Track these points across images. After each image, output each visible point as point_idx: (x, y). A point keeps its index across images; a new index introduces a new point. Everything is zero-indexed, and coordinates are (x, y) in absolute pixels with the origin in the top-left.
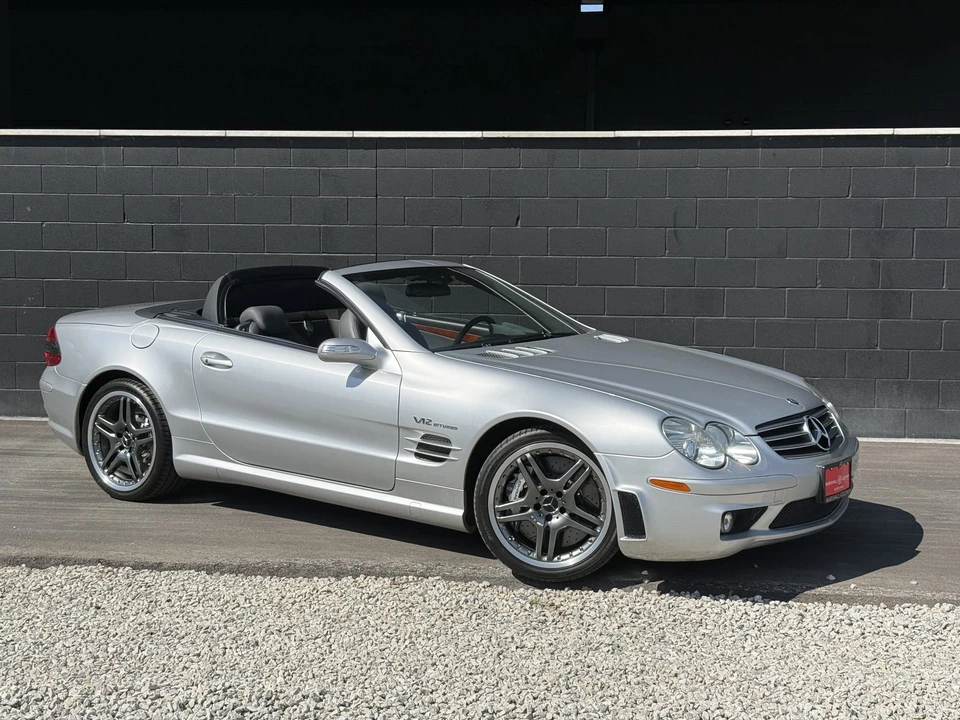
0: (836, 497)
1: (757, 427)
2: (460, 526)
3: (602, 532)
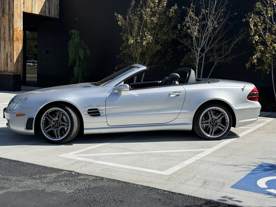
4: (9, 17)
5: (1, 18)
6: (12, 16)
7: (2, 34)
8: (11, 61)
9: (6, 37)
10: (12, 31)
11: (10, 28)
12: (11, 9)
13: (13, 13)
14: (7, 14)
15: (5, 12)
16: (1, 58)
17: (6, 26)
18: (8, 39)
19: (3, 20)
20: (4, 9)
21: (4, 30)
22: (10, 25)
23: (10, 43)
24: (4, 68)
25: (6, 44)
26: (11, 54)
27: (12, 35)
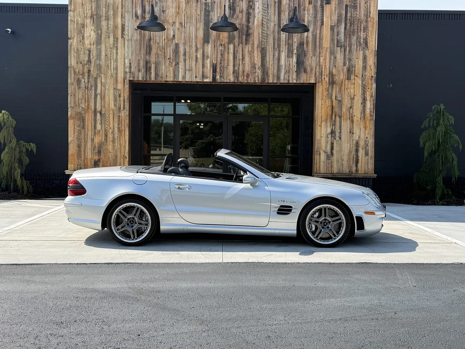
4: (363, 81)
5: (344, 81)
6: (371, 80)
7: (344, 109)
8: (367, 154)
9: (355, 114)
10: (369, 105)
11: (364, 100)
12: (369, 67)
13: (373, 75)
14: (358, 76)
15: (354, 72)
16: (341, 150)
17: (355, 96)
18: (360, 117)
19: (348, 85)
20: (353, 67)
21: (350, 102)
22: (364, 94)
23: (365, 125)
24: (350, 167)
25: (354, 126)
26: (367, 143)
27: (370, 111)
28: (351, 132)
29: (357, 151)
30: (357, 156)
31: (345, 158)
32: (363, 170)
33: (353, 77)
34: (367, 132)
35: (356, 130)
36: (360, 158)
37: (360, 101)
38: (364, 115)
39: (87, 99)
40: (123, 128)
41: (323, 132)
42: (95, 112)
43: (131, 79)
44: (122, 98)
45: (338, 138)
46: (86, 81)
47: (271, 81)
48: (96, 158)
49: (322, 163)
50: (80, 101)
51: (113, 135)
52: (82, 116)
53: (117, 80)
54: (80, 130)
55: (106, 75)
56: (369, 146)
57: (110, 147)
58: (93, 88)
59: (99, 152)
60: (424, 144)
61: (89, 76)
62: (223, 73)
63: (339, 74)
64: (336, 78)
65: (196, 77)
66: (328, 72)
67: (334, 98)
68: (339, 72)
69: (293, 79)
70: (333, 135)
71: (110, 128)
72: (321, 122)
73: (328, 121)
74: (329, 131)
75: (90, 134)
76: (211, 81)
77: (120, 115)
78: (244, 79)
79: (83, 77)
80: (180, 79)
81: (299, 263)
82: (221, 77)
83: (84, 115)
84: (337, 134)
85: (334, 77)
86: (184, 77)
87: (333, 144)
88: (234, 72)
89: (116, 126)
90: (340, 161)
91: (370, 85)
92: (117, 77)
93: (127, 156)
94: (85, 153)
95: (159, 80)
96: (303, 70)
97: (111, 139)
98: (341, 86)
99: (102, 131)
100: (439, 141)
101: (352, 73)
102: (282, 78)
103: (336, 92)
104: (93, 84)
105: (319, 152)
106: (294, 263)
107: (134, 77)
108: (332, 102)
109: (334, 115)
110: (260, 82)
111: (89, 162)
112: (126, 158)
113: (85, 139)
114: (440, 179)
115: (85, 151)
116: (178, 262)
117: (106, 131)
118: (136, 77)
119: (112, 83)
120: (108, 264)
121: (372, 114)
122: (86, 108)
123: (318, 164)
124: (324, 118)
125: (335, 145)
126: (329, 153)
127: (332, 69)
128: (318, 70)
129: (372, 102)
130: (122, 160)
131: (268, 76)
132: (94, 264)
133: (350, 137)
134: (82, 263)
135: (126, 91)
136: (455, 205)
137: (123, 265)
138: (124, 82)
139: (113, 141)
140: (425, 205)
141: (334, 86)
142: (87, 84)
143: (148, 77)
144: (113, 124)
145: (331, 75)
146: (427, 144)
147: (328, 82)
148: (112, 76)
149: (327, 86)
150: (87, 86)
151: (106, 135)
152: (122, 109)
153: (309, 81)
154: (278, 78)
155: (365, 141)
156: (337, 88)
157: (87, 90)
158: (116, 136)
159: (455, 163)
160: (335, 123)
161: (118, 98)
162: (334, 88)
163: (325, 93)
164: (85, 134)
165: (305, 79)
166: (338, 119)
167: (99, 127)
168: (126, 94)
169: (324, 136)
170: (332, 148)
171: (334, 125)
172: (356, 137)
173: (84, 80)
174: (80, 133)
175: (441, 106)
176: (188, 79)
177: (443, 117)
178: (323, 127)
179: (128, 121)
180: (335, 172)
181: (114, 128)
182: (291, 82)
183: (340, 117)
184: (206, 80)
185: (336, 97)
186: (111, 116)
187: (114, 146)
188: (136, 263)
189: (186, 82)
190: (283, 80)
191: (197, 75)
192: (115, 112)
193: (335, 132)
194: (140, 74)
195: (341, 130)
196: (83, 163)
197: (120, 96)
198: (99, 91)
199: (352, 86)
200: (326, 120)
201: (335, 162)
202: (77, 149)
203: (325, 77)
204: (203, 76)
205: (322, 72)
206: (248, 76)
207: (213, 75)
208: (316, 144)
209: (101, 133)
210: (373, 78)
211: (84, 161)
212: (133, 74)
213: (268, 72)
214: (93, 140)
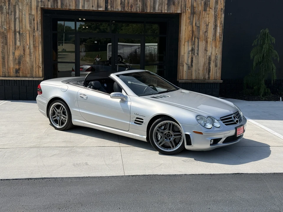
0: (240, 135)
1: (220, 118)
2: (145, 140)
3: (181, 143)
4: (215, 12)
5: (201, 12)
6: (221, 11)
7: (201, 33)
8: (216, 66)
9: (209, 36)
10: (219, 30)
11: (216, 26)
12: (220, 2)
13: (222, 8)
14: (212, 8)
15: (209, 5)
16: (198, 63)
17: (209, 23)
18: (212, 39)
19: (204, 15)
20: (208, 1)
21: (205, 27)
22: (216, 22)
23: (216, 45)
24: (204, 75)
25: (208, 45)
26: (216, 58)
27: (220, 35)
28: (206, 50)
29: (209, 63)
30: (210, 67)
31: (201, 68)
32: (213, 77)
33: (208, 9)
34: (217, 50)
35: (209, 49)
36: (211, 69)
37: (213, 27)
38: (215, 37)
39: (8, 22)
40: (37, 45)
41: (186, 50)
42: (15, 32)
43: (42, 7)
44: (36, 22)
45: (196, 54)
46: (7, 7)
47: (148, 11)
48: (17, 67)
49: (184, 73)
50: (3, 23)
51: (30, 50)
52: (5, 35)
53: (31, 8)
54: (4, 46)
55: (23, 3)
56: (218, 60)
57: (28, 59)
58: (13, 13)
59: (19, 63)
60: (254, 57)
61: (9, 4)
62: (113, 4)
63: (198, 6)
64: (196, 9)
65: (93, 6)
66: (190, 5)
67: (194, 24)
68: (198, 5)
69: (165, 10)
70: (193, 52)
71: (27, 45)
72: (185, 42)
73: (190, 42)
74: (190, 49)
75: (11, 49)
76: (104, 10)
77: (35, 34)
78: (129, 9)
79: (5, 5)
80: (80, 8)
81: (186, 175)
82: (111, 7)
83: (6, 34)
84: (196, 51)
85: (195, 8)
86: (83, 6)
87: (193, 58)
88: (121, 4)
89: (32, 43)
90: (197, 70)
91: (220, 15)
92: (31, 5)
93: (41, 66)
94: (8, 63)
95: (64, 8)
96: (172, 3)
97: (28, 53)
98: (200, 15)
99: (21, 47)
100: (264, 55)
101: (208, 6)
102: (157, 8)
103: (196, 20)
104: (13, 10)
105: (183, 64)
106: (182, 175)
107: (44, 6)
108: (193, 27)
109: (194, 37)
110: (141, 11)
111: (12, 71)
112: (40, 68)
113: (8, 53)
114: (263, 82)
115: (8, 62)
116: (88, 176)
117: (24, 47)
118: (46, 5)
119: (28, 9)
120: (28, 179)
121: (221, 37)
122: (8, 29)
123: (182, 72)
124: (187, 39)
125: (194, 59)
126: (190, 65)
127: (194, 3)
128: (183, 3)
129: (221, 28)
130: (37, 69)
131: (147, 7)
132: (15, 179)
133: (205, 54)
134: (6, 178)
135: (39, 16)
136: (274, 101)
137: (41, 180)
138: (37, 9)
139: (30, 54)
140: (253, 100)
141: (195, 15)
142: (8, 10)
143: (55, 5)
144: (29, 41)
145: (193, 7)
146: (256, 57)
147: (190, 12)
148: (27, 4)
149: (190, 16)
150: (8, 12)
151: (24, 50)
152: (36, 30)
153: (177, 11)
154: (154, 8)
155: (216, 56)
156: (197, 17)
157: (8, 15)
158: (32, 51)
159: (274, 71)
160: (194, 43)
161: (32, 21)
162: (195, 17)
163: (188, 21)
164: (7, 49)
165: (174, 10)
166: (196, 40)
167: (18, 43)
168: (38, 18)
169: (187, 52)
170: (192, 61)
171: (194, 44)
172: (209, 53)
173: (5, 7)
174: (4, 48)
175: (266, 30)
176: (86, 8)
177: (267, 38)
178: (186, 45)
179: (41, 39)
180: (194, 79)
181: (30, 45)
182: (163, 12)
183: (198, 39)
184: (100, 9)
185: (195, 24)
186: (28, 35)
187: (30, 59)
188: (52, 178)
189: (85, 10)
190: (157, 10)
191: (94, 5)
192: (31, 33)
193: (194, 49)
194: (49, 3)
195: (198, 48)
196: (7, 71)
197: (34, 20)
198: (17, 16)
199: (207, 16)
200: (188, 41)
201: (194, 71)
202: (2, 60)
203: (188, 8)
204: (98, 6)
205: (186, 4)
206: (132, 7)
207: (105, 5)
208: (181, 59)
209: (20, 49)
210: (223, 10)
211: (8, 70)
212: (43, 3)
213: (147, 4)
214: (14, 54)
